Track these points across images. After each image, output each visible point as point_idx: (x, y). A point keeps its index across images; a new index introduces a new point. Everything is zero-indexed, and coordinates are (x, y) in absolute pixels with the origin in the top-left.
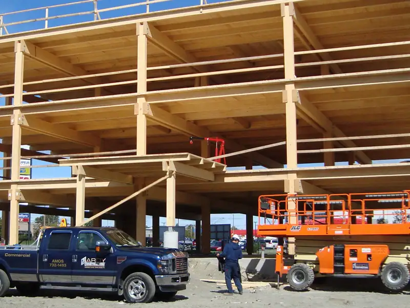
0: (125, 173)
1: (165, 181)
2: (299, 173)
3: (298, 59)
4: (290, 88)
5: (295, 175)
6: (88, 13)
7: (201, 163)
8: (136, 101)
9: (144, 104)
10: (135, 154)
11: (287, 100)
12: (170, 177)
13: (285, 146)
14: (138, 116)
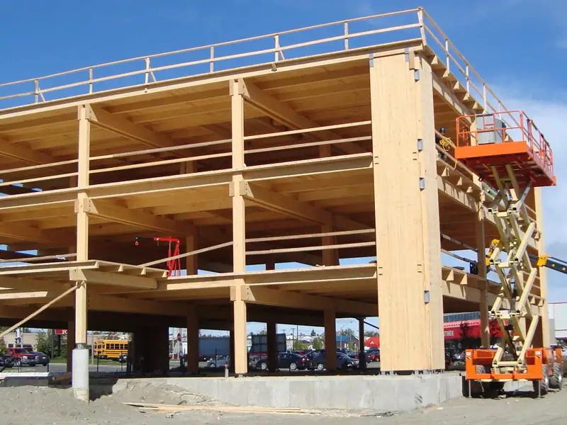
0: (60, 282)
1: (74, 292)
2: (246, 278)
3: (248, 145)
4: (238, 179)
5: (242, 280)
6: (29, 94)
7: (120, 270)
8: (76, 197)
9: (85, 200)
10: (75, 258)
11: (234, 193)
12: (79, 288)
13: (231, 247)
14: (78, 214)
